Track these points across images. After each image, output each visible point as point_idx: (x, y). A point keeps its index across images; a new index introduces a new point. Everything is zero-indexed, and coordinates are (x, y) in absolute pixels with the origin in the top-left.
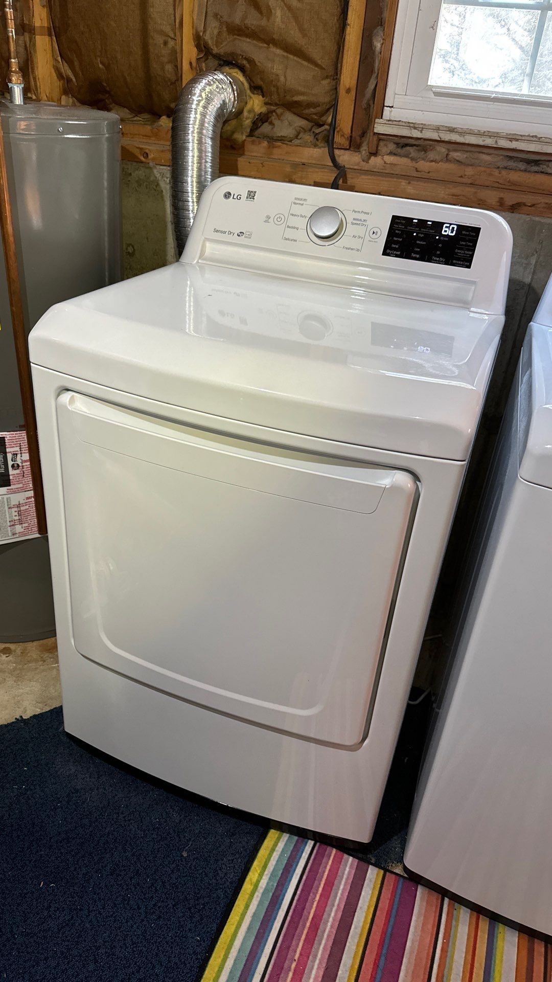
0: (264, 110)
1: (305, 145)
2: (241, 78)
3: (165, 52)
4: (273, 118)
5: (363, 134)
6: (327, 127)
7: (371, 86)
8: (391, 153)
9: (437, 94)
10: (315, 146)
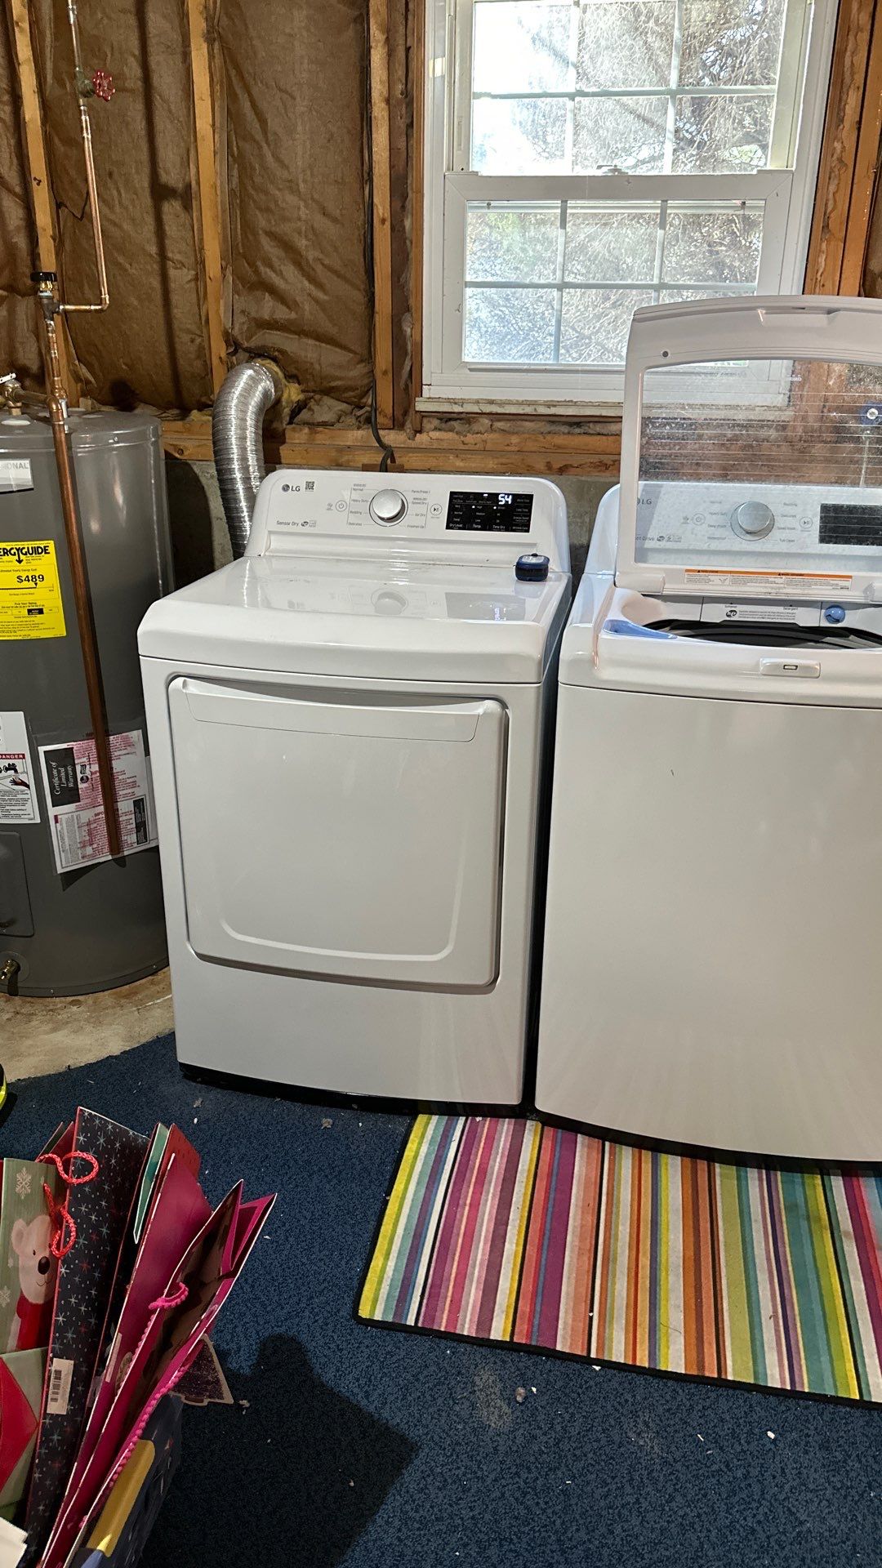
0: (301, 397)
1: (349, 428)
2: (276, 369)
3: (193, 348)
4: (312, 404)
5: (405, 413)
6: (368, 409)
7: (407, 368)
8: (435, 429)
9: (471, 370)
10: (359, 428)
